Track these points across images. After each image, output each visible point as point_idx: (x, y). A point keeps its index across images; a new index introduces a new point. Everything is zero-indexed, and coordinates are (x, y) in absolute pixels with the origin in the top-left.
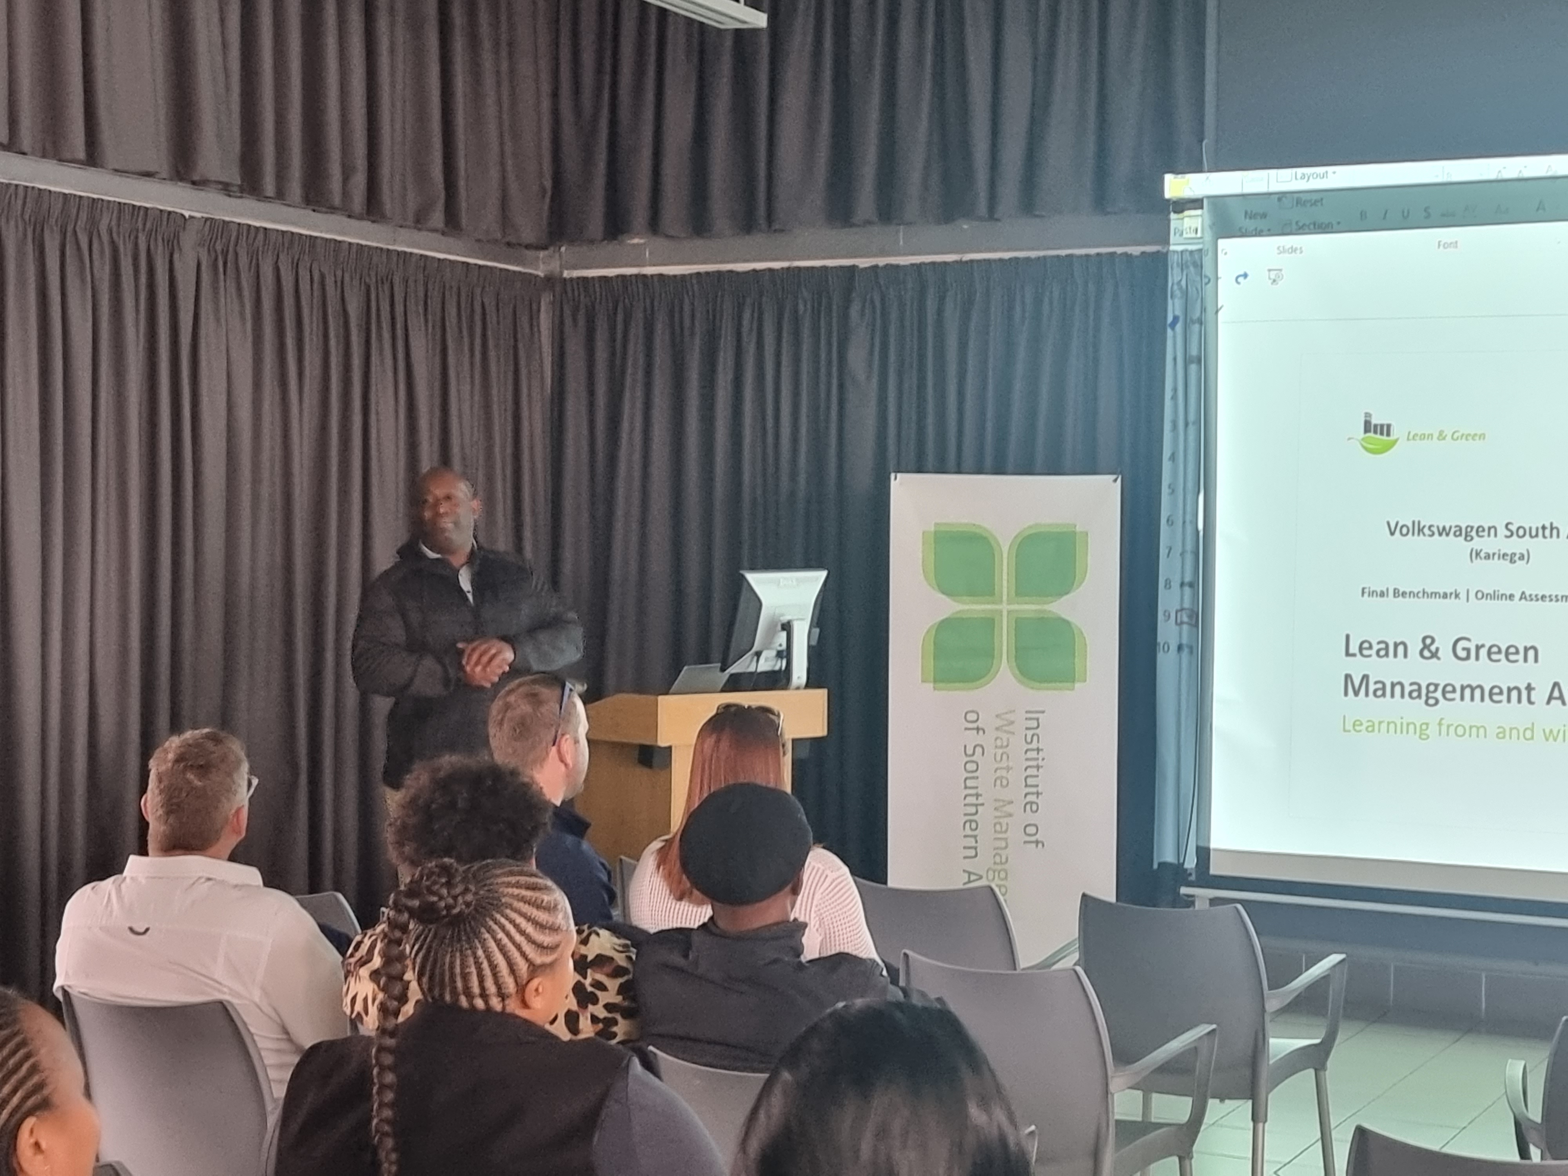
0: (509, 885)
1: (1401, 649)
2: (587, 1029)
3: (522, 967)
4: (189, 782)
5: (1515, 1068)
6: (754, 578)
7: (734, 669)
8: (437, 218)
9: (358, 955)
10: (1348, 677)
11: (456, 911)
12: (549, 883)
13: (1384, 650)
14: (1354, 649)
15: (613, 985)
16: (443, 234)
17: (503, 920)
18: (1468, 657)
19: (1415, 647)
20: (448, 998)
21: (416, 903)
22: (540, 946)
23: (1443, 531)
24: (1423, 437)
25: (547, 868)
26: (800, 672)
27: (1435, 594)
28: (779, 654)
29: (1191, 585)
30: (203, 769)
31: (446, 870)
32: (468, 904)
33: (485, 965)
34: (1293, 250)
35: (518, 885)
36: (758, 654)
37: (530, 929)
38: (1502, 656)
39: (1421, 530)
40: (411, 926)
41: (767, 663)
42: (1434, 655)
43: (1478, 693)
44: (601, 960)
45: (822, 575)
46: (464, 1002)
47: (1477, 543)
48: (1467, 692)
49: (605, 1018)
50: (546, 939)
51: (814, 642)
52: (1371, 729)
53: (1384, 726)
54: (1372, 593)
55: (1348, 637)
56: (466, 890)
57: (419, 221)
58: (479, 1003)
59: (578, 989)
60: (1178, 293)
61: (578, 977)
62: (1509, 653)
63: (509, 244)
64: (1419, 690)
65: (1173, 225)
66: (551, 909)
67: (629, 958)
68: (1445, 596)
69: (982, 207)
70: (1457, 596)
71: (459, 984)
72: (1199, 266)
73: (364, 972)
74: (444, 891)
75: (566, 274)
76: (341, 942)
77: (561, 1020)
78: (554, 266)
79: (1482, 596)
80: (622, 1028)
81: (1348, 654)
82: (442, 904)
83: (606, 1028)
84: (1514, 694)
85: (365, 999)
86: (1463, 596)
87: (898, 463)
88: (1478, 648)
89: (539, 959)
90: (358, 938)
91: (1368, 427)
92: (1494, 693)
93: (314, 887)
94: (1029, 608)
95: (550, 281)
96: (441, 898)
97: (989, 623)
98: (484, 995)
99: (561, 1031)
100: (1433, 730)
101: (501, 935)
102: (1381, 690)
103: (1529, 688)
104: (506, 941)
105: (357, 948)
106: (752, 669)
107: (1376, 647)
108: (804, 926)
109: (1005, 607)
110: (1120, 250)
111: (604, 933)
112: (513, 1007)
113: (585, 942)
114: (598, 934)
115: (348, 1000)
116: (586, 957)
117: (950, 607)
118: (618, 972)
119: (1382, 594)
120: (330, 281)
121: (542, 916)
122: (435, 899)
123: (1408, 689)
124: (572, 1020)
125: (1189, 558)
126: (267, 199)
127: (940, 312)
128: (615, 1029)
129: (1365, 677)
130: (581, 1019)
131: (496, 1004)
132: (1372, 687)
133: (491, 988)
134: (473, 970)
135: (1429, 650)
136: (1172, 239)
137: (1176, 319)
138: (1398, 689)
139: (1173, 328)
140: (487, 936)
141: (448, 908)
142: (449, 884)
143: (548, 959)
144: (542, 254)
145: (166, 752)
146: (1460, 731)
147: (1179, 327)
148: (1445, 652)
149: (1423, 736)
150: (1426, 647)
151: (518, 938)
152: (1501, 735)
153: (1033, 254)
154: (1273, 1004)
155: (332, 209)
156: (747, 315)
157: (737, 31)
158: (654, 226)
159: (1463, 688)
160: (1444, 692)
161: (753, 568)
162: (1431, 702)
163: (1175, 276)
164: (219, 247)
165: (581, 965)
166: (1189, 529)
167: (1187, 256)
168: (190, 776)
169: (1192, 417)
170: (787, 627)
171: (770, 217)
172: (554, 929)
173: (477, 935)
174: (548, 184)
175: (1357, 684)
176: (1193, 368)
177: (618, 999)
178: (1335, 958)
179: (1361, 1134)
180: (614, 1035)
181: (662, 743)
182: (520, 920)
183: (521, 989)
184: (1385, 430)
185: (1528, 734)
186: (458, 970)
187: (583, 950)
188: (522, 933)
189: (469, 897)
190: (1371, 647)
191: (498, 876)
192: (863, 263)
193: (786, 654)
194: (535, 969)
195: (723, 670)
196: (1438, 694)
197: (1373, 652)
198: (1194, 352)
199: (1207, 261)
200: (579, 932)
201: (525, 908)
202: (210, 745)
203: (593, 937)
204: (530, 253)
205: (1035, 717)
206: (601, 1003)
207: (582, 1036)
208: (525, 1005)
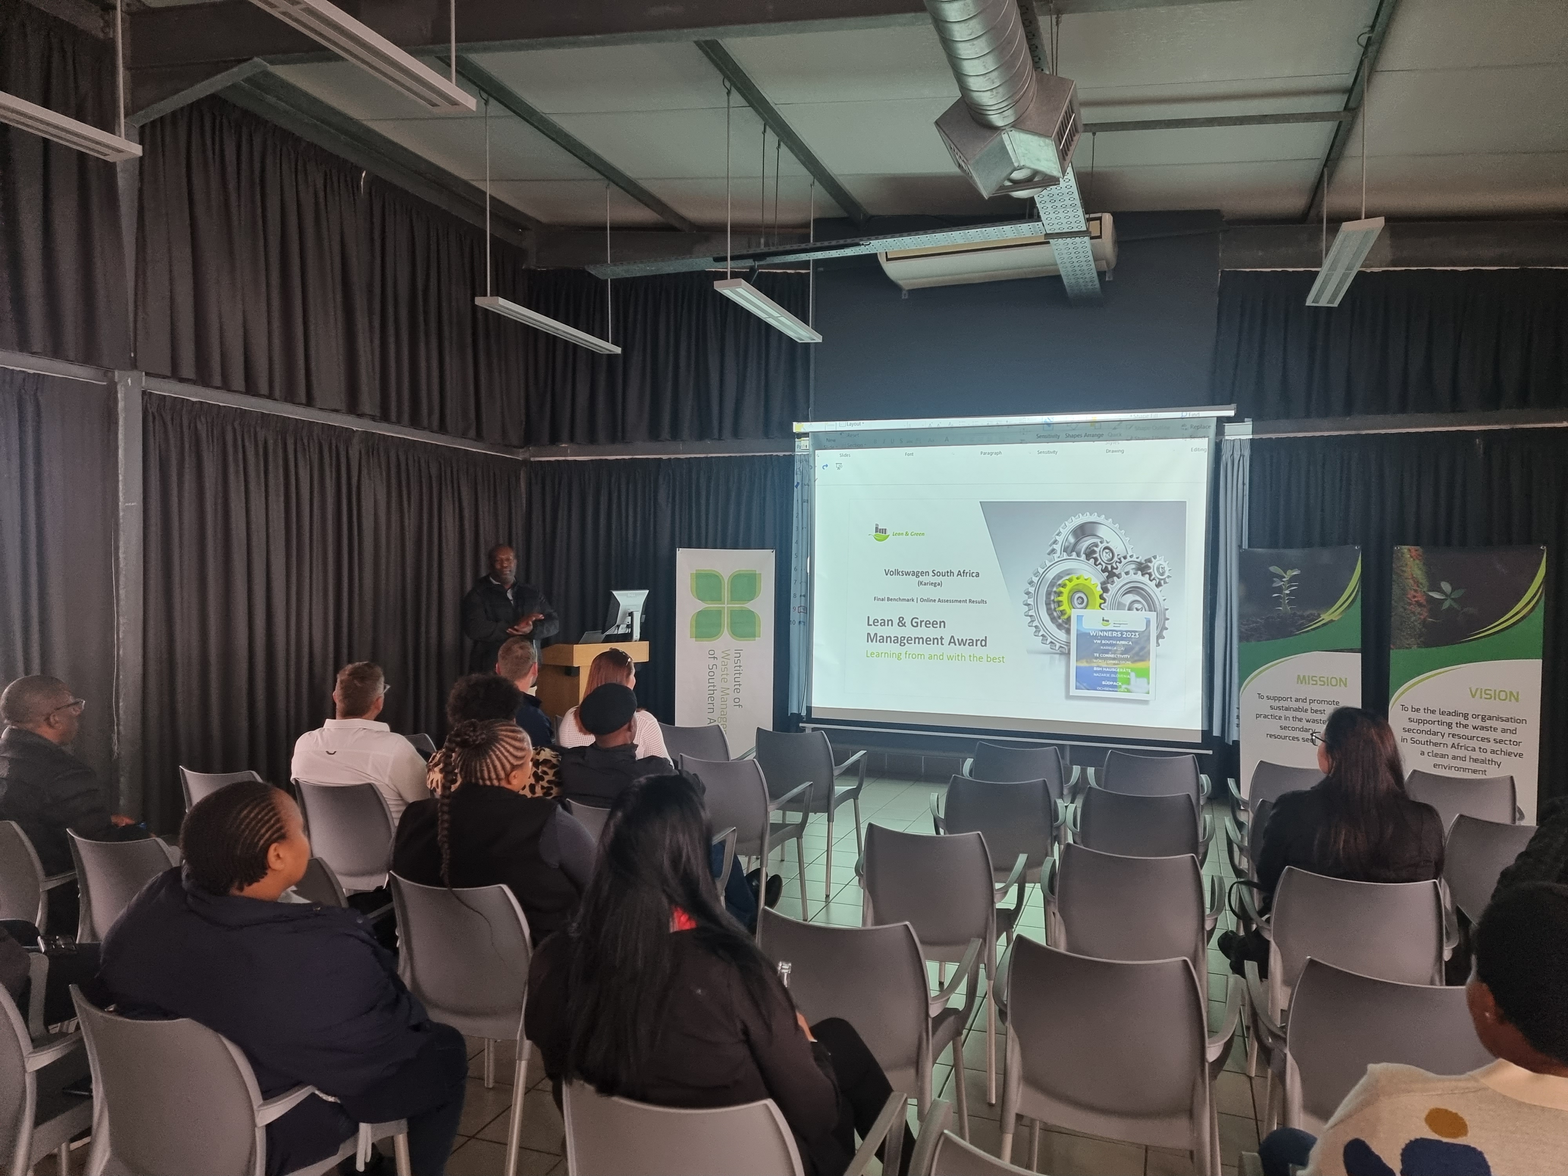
0: (502, 730)
1: (890, 622)
2: (539, 792)
3: (508, 766)
4: (355, 685)
5: (934, 796)
6: (616, 593)
7: (608, 633)
8: (472, 433)
9: (434, 762)
10: (869, 634)
11: (477, 742)
12: (521, 729)
13: (883, 623)
14: (871, 623)
15: (551, 772)
16: (476, 440)
17: (499, 746)
18: (917, 626)
19: (896, 621)
20: (473, 781)
21: (459, 739)
22: (516, 757)
23: (908, 574)
24: (899, 534)
25: (520, 723)
26: (637, 634)
27: (904, 599)
28: (628, 626)
29: (804, 596)
30: (362, 679)
31: (473, 725)
32: (483, 739)
33: (491, 766)
34: (846, 455)
35: (506, 730)
36: (618, 626)
37: (511, 750)
38: (931, 625)
39: (898, 573)
40: (457, 749)
41: (622, 630)
42: (904, 625)
43: (921, 640)
44: (546, 762)
45: (648, 591)
46: (481, 782)
47: (921, 578)
48: (917, 640)
49: (548, 787)
50: (519, 754)
51: (643, 621)
52: (878, 656)
53: (883, 654)
54: (879, 599)
55: (868, 617)
56: (481, 734)
57: (464, 435)
58: (488, 783)
59: (535, 775)
60: (799, 473)
61: (535, 769)
62: (934, 624)
63: (506, 445)
64: (898, 640)
65: (797, 444)
66: (521, 740)
67: (558, 760)
68: (908, 600)
69: (716, 436)
70: (913, 600)
71: (479, 774)
72: (808, 461)
73: (437, 769)
74: (472, 734)
75: (532, 459)
76: (426, 755)
77: (527, 789)
78: (527, 455)
79: (922, 600)
80: (555, 791)
81: (869, 625)
82: (471, 740)
83: (547, 791)
84: (936, 641)
85: (437, 781)
86: (915, 600)
87: (680, 541)
88: (921, 622)
89: (515, 763)
90: (434, 754)
91: (877, 530)
92: (927, 641)
93: (416, 731)
94: (737, 606)
95: (525, 462)
96: (470, 736)
97: (719, 612)
98: (490, 779)
99: (527, 793)
100: (903, 656)
101: (498, 753)
102: (882, 639)
103: (942, 638)
104: (500, 755)
105: (433, 759)
106: (616, 633)
107: (880, 622)
108: (637, 746)
109: (725, 606)
110: (775, 454)
111: (547, 750)
112: (504, 784)
113: (538, 754)
114: (544, 750)
115: (430, 780)
116: (538, 760)
117: (702, 606)
118: (553, 766)
119: (883, 600)
120: (422, 461)
121: (517, 744)
122: (467, 737)
123: (893, 639)
124: (532, 788)
125: (804, 584)
126: (393, 423)
127: (698, 479)
128: (552, 791)
129: (876, 634)
130: (537, 788)
131: (496, 783)
132: (878, 638)
133: (493, 775)
134: (485, 768)
135: (901, 623)
136: (796, 450)
137: (798, 483)
138: (889, 639)
139: (797, 487)
140: (491, 753)
141: (474, 741)
142: (474, 731)
143: (520, 763)
144: (521, 450)
145: (345, 671)
146: (914, 656)
147: (799, 487)
148: (908, 624)
149: (899, 658)
150: (900, 621)
151: (506, 754)
152: (930, 658)
153: (738, 455)
154: (836, 772)
155: (424, 429)
156: (613, 480)
157: (609, 355)
158: (572, 439)
159: (915, 638)
160: (907, 640)
161: (617, 589)
162: (902, 644)
163: (797, 465)
164: (370, 444)
165: (536, 763)
166: (804, 572)
167: (803, 457)
168: (356, 682)
169: (805, 525)
170: (631, 614)
171: (623, 438)
172: (521, 749)
173: (487, 753)
174: (523, 418)
175: (872, 637)
176: (805, 504)
177: (553, 778)
178: (862, 752)
179: (871, 826)
180: (551, 794)
181: (575, 665)
182: (507, 746)
183: (507, 776)
184: (884, 531)
185: (941, 657)
186: (478, 768)
187: (537, 757)
188: (508, 751)
189: (484, 736)
190: (878, 622)
191: (496, 727)
192: (665, 457)
193: (630, 626)
194: (514, 767)
195: (603, 633)
196: (905, 641)
197: (879, 624)
198: (805, 498)
199: (811, 459)
200: (535, 749)
201: (509, 740)
202: (366, 668)
203: (542, 752)
204: (515, 449)
205: (738, 651)
206: (546, 780)
207: (537, 795)
208: (509, 782)
